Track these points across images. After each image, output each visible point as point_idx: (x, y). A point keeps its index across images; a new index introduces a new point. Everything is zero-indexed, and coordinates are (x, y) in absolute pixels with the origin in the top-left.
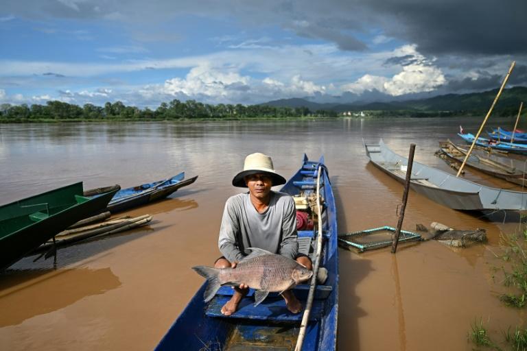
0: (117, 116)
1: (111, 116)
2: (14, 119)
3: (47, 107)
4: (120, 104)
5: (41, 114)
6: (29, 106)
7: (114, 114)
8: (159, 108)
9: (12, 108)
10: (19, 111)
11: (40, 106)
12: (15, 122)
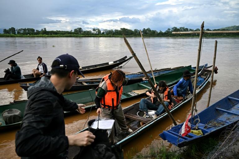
0: (147, 35)
1: (145, 34)
2: (109, 36)
3: (120, 31)
4: (149, 29)
5: (118, 33)
6: (114, 30)
7: (146, 34)
8: (166, 31)
9: (108, 31)
10: (110, 32)
11: (117, 30)
12: (109, 37)
